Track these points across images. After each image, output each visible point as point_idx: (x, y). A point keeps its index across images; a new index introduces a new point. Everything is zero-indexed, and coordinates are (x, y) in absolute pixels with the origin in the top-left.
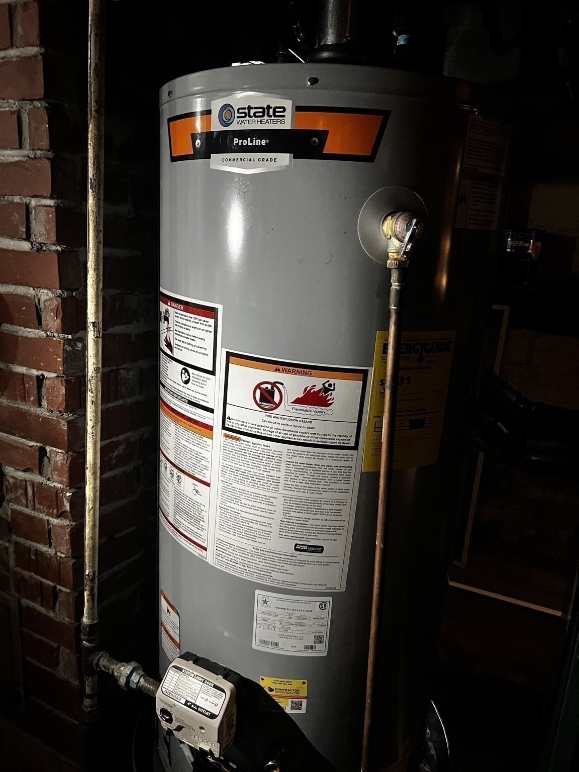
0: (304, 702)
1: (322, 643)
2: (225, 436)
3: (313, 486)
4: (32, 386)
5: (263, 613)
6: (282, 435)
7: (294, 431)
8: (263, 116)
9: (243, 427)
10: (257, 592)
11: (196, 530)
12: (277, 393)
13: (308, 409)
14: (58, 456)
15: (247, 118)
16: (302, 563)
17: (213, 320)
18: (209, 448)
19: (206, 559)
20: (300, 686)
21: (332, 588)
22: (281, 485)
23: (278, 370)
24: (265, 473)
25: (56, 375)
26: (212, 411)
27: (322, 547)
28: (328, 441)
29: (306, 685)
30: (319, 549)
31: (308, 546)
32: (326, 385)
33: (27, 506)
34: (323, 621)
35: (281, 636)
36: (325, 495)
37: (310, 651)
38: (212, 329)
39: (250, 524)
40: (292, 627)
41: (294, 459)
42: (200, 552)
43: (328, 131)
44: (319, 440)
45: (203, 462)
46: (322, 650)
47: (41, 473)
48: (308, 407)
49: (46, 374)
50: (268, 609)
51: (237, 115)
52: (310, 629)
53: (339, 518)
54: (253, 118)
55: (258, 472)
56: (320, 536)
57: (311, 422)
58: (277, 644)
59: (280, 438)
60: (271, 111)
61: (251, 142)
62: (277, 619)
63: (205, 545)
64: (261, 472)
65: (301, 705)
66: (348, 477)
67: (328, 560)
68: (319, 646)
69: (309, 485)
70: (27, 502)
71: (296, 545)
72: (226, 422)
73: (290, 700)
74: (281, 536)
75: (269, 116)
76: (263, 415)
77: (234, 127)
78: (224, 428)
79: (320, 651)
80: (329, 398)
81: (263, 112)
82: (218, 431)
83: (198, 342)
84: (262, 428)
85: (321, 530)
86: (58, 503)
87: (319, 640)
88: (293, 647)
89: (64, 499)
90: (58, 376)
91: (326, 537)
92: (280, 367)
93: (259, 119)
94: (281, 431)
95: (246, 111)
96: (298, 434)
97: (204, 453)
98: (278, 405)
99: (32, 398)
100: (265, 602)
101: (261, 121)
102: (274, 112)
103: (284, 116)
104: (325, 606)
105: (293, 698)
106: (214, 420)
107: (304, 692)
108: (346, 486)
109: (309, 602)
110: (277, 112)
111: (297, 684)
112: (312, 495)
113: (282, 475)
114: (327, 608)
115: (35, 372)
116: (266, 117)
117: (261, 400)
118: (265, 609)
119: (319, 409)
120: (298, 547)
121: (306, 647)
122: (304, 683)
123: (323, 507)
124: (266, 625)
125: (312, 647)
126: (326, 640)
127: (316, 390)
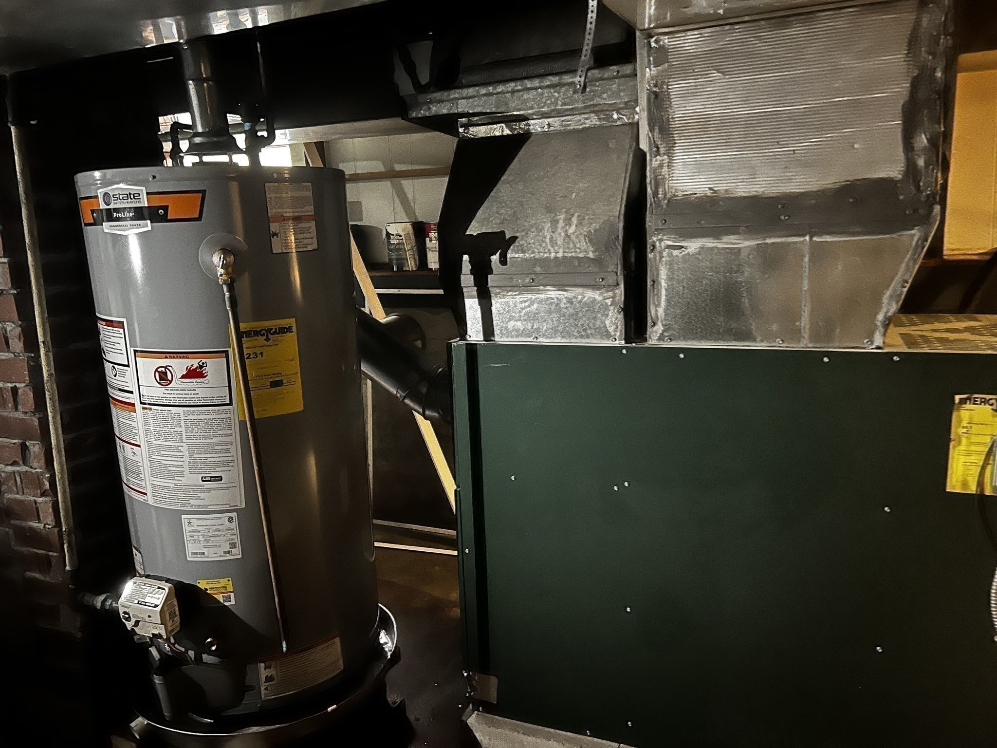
0: (232, 595)
1: (236, 547)
2: (143, 408)
3: (206, 434)
4: (8, 396)
5: (190, 531)
6: (177, 402)
7: (185, 398)
8: (128, 199)
9: (152, 400)
10: (183, 516)
11: (138, 482)
12: (168, 372)
13: (191, 381)
14: (35, 447)
15: (119, 200)
16: (209, 490)
17: (122, 330)
18: (135, 420)
19: (147, 501)
20: (226, 583)
21: (235, 506)
22: (184, 437)
23: (166, 357)
24: (172, 430)
25: (24, 385)
26: (132, 392)
27: (221, 477)
28: (209, 401)
29: (231, 581)
30: (220, 478)
31: (211, 477)
32: (201, 364)
33: (18, 493)
34: (233, 531)
35: (205, 547)
36: (215, 440)
37: (228, 555)
38: (123, 336)
39: (170, 468)
40: (212, 539)
41: (189, 417)
42: (143, 498)
43: (168, 206)
44: (203, 401)
45: (134, 431)
46: (237, 553)
47: (25, 463)
48: (191, 380)
49: (18, 385)
50: (192, 528)
51: (113, 199)
52: (225, 538)
53: (230, 455)
54: (122, 201)
55: (167, 429)
56: (218, 469)
57: (195, 390)
58: (203, 553)
59: (177, 404)
60: (132, 196)
61: (124, 215)
62: (200, 534)
63: (145, 491)
64: (169, 430)
65: (230, 598)
66: (230, 425)
67: (228, 485)
68: (234, 551)
69: (203, 434)
70: (17, 489)
71: (202, 477)
72: (142, 399)
73: (221, 595)
74: (191, 473)
75: (131, 199)
76: (163, 389)
77: (112, 206)
78: (141, 403)
79: (236, 554)
80: (204, 372)
81: (128, 197)
82: (138, 406)
83: (117, 346)
84: (164, 399)
85: (218, 464)
86: (40, 485)
87: (233, 545)
88: (214, 555)
89: (44, 480)
90: (27, 385)
91: (223, 469)
92: (168, 355)
93: (126, 201)
94: (177, 399)
95: (118, 196)
96: (188, 399)
97: (134, 424)
98: (171, 382)
99: (10, 405)
100: (189, 523)
101: (127, 202)
102: (134, 196)
103: (140, 199)
104: (232, 520)
105: (224, 593)
106: (134, 399)
107: (230, 588)
108: (229, 432)
109: (220, 518)
110: (136, 196)
111: (223, 582)
112: (206, 441)
113: (183, 429)
114: (234, 521)
115: (10, 385)
116: (129, 200)
117: (160, 380)
118: (191, 529)
119: (199, 380)
120: (204, 479)
121: (225, 552)
122: (229, 580)
123: (216, 448)
124: (193, 540)
125: (229, 552)
126: (238, 545)
127: (194, 368)
